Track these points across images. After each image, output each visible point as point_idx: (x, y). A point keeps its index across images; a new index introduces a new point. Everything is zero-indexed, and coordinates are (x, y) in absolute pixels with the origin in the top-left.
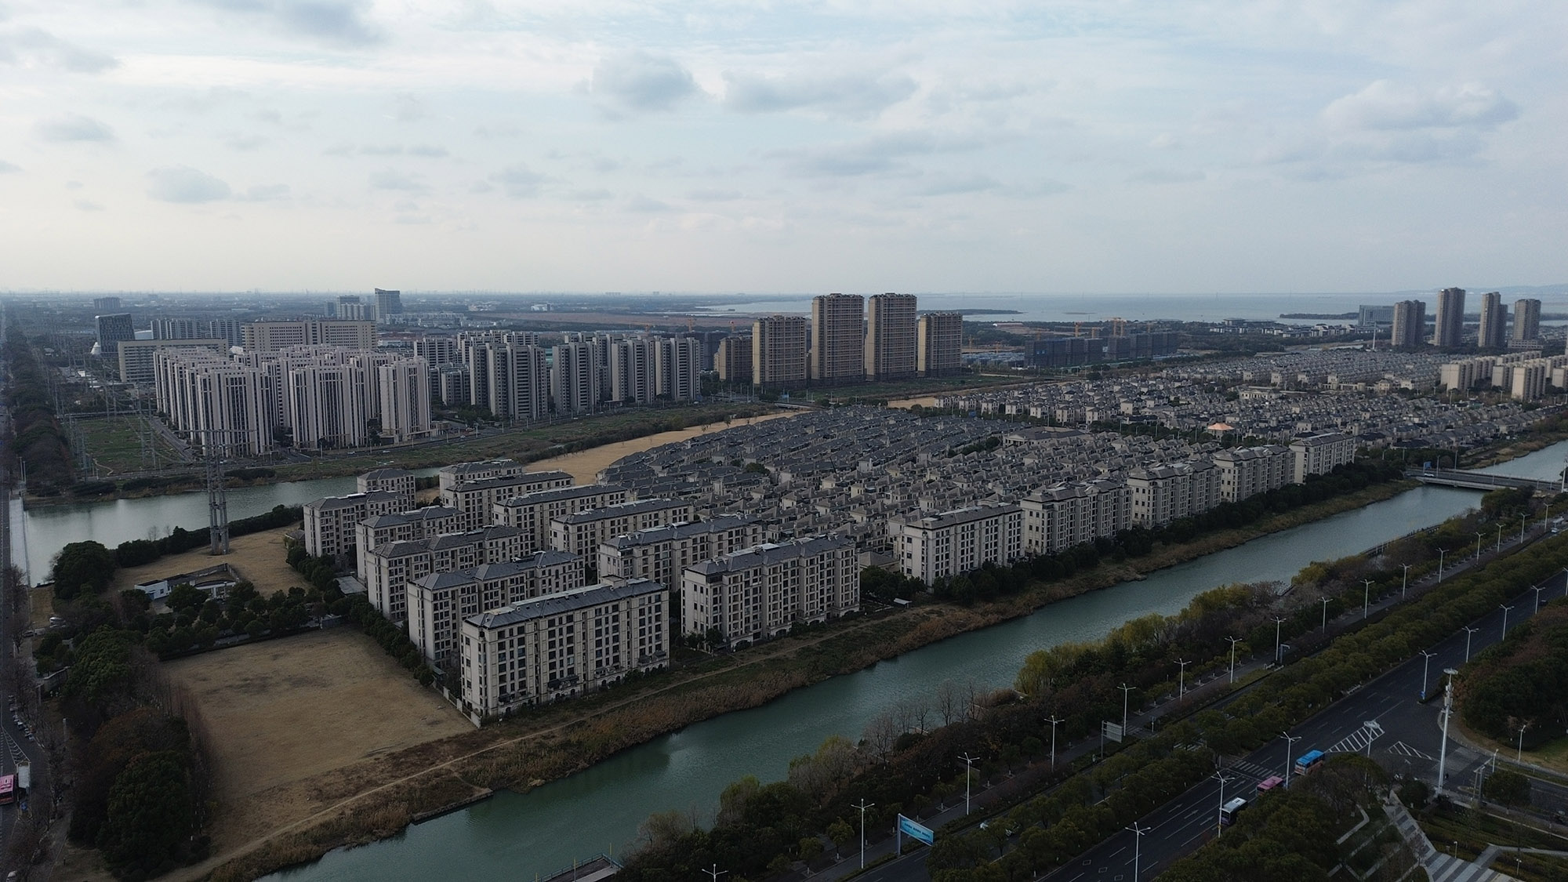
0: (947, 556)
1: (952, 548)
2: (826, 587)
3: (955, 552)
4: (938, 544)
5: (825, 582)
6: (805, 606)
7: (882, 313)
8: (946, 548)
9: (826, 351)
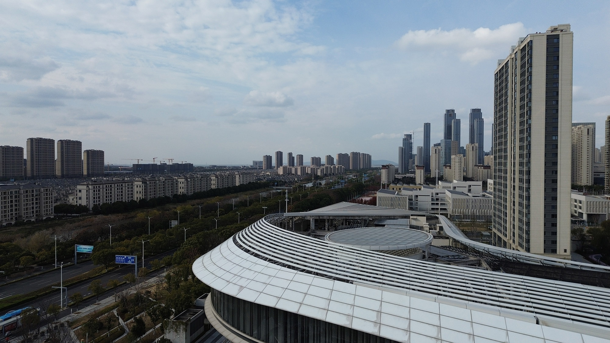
0: (99, 197)
1: (101, 194)
2: (35, 206)
3: (103, 196)
4: (94, 192)
5: (35, 203)
6: (23, 213)
7: (64, 148)
8: (99, 194)
9: (35, 163)
